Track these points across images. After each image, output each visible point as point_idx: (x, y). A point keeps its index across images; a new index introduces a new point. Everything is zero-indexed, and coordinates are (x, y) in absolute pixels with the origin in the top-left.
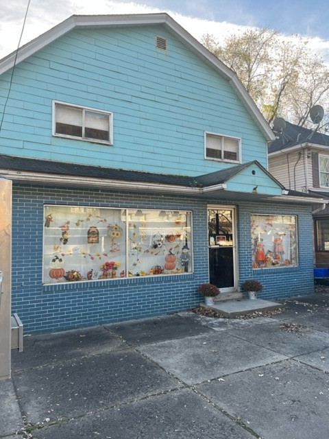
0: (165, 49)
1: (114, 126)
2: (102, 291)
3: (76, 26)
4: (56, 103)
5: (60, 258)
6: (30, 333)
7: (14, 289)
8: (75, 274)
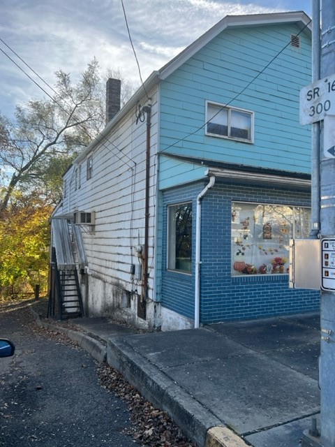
0: (298, 46)
1: (255, 125)
2: (275, 285)
3: (228, 27)
4: (208, 103)
5: (242, 251)
6: (223, 321)
7: (211, 278)
8: (253, 267)
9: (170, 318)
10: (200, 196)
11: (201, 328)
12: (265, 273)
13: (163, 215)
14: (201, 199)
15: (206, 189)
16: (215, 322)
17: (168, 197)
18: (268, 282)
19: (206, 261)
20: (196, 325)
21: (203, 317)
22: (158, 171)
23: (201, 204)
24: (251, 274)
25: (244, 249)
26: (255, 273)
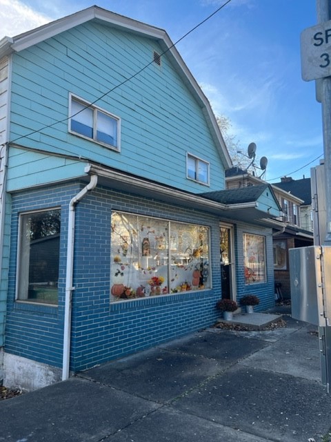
0: (159, 64)
1: (121, 133)
4: (72, 97)
5: (121, 271)
6: (99, 363)
7: (86, 308)
8: (131, 290)
9: (19, 368)
10: (74, 200)
11: (72, 379)
12: (144, 296)
13: (12, 226)
14: (75, 205)
15: (84, 191)
16: (89, 366)
17: (21, 202)
18: (147, 306)
19: (81, 286)
20: (65, 376)
21: (75, 362)
22: (7, 166)
23: (75, 210)
24: (130, 298)
25: (123, 268)
26: (134, 297)
